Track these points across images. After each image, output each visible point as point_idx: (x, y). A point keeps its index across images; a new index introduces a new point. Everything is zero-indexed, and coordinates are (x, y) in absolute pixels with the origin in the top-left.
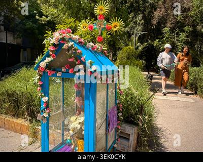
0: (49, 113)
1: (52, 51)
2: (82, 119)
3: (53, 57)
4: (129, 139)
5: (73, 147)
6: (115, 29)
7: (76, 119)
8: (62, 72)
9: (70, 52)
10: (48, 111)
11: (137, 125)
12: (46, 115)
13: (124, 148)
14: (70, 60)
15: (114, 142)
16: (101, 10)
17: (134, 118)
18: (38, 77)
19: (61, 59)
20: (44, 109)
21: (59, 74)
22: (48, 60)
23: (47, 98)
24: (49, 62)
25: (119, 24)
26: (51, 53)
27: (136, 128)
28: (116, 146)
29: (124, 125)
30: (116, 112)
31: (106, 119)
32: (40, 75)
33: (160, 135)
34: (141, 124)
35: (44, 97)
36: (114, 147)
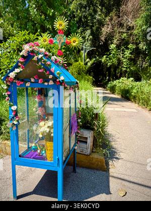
0: (18, 121)
1: (21, 63)
2: (50, 123)
3: (22, 68)
4: (86, 142)
5: (39, 151)
6: (74, 44)
7: (45, 124)
8: (31, 82)
9: (40, 63)
10: (17, 119)
11: (93, 129)
12: (15, 122)
13: (83, 150)
14: (40, 71)
15: (75, 145)
16: (61, 25)
17: (90, 124)
18: (6, 88)
19: (28, 71)
20: (13, 117)
21: (28, 84)
22: (17, 70)
23: (15, 107)
24: (17, 73)
25: (77, 40)
26: (20, 64)
27: (92, 132)
28: (76, 148)
29: (82, 130)
30: (76, 119)
31: (69, 124)
32: (7, 85)
33: (110, 139)
34: (96, 128)
35: (12, 105)
36: (75, 149)
